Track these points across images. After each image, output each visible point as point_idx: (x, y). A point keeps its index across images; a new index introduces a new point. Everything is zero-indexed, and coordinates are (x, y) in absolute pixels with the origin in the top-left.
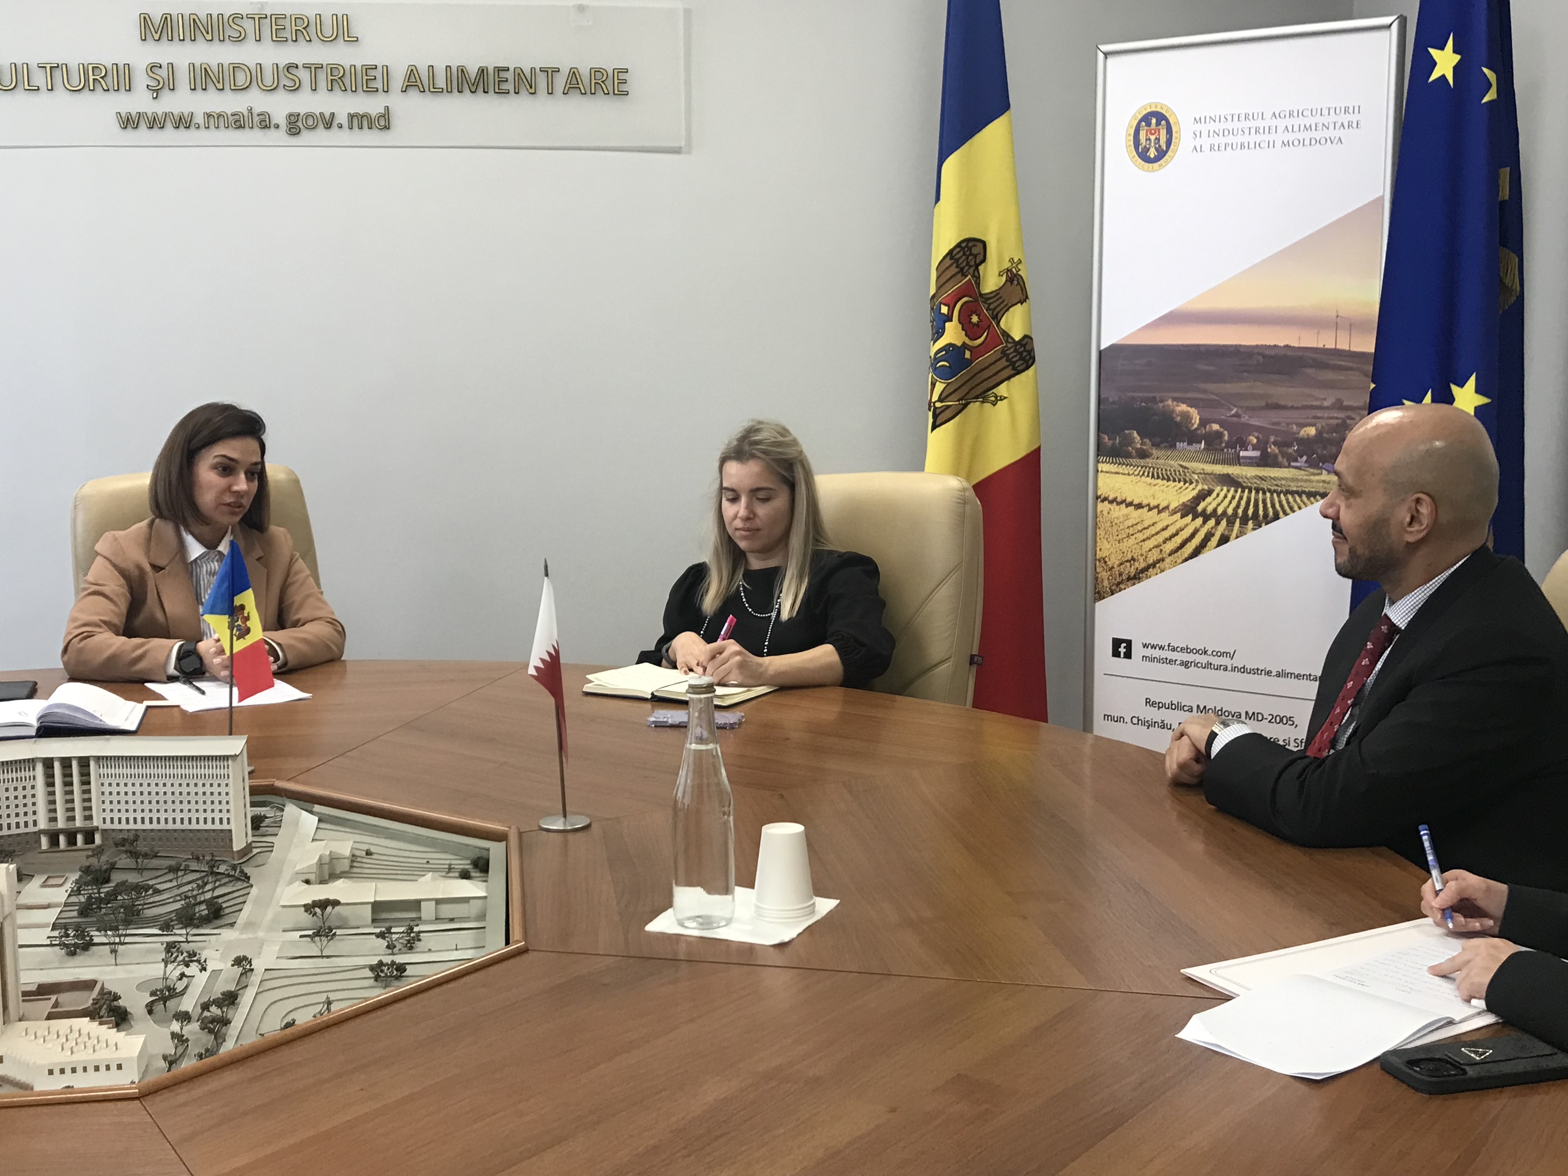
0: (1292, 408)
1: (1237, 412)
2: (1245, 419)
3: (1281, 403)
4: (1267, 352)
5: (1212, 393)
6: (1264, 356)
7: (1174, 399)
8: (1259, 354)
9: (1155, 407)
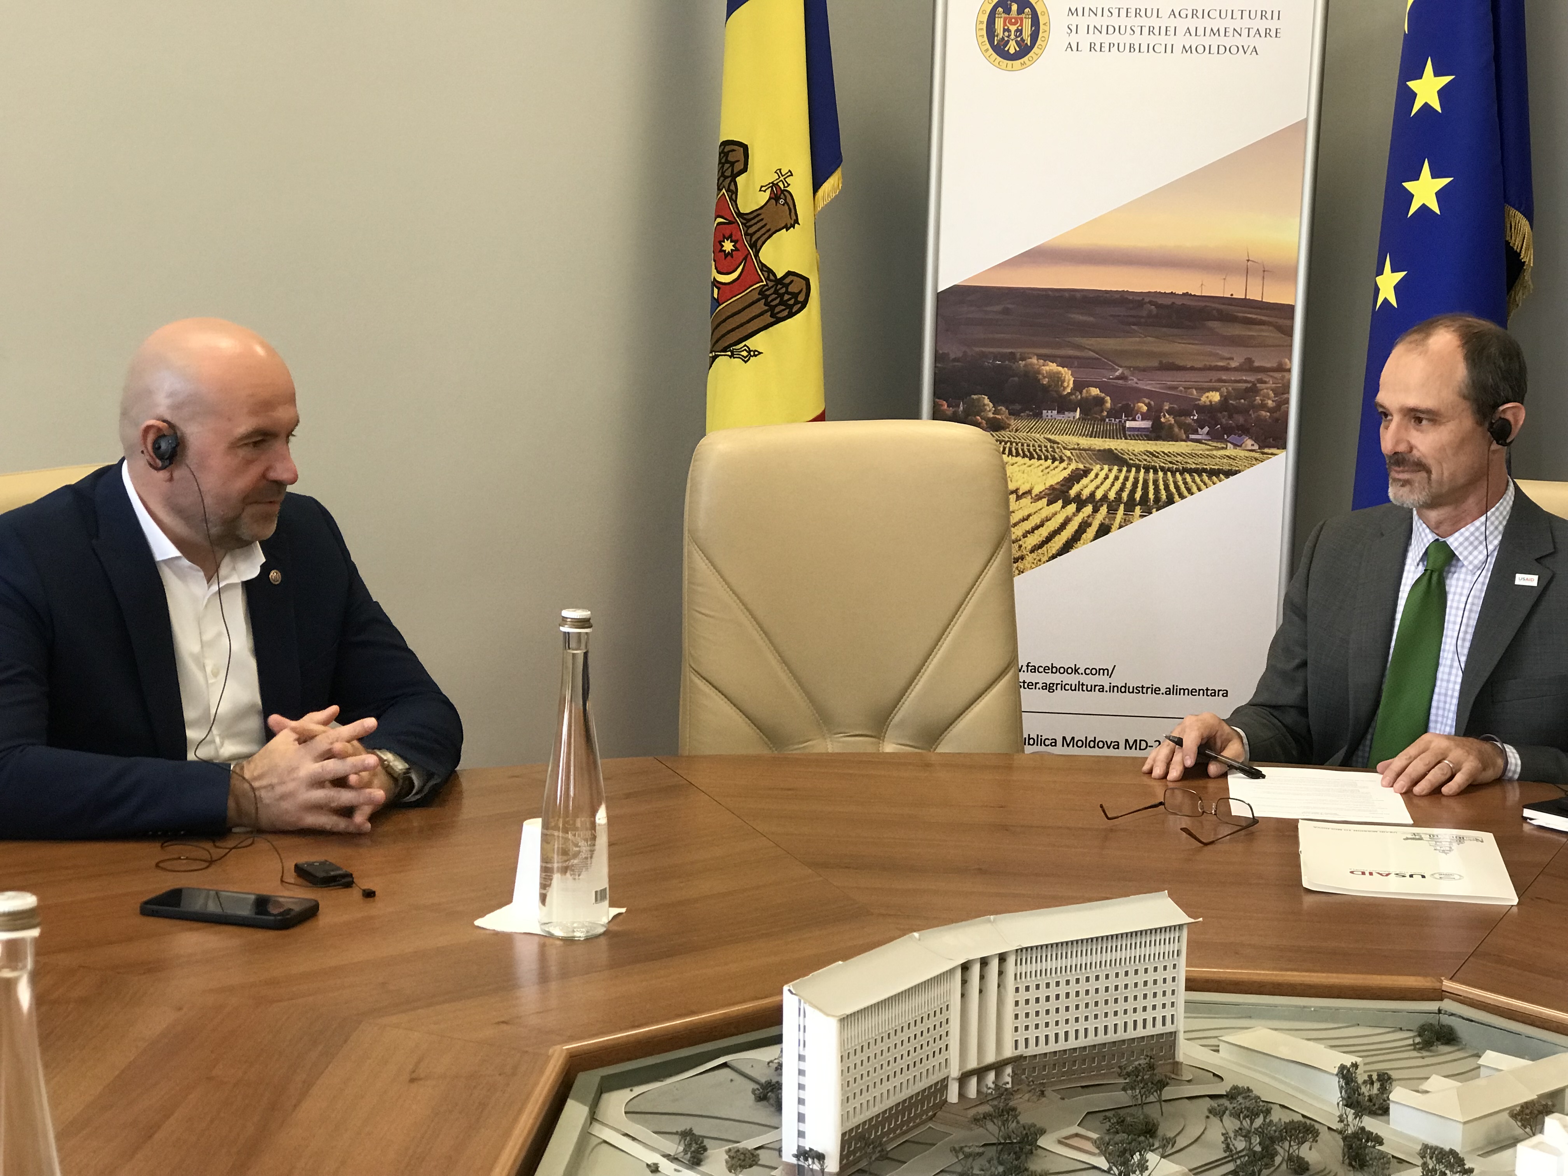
0: (1192, 369)
1: (1123, 373)
2: (1133, 382)
3: (1181, 363)
4: (1160, 301)
5: (1090, 350)
6: (1159, 306)
7: (1040, 356)
8: (1150, 302)
9: (1014, 366)
